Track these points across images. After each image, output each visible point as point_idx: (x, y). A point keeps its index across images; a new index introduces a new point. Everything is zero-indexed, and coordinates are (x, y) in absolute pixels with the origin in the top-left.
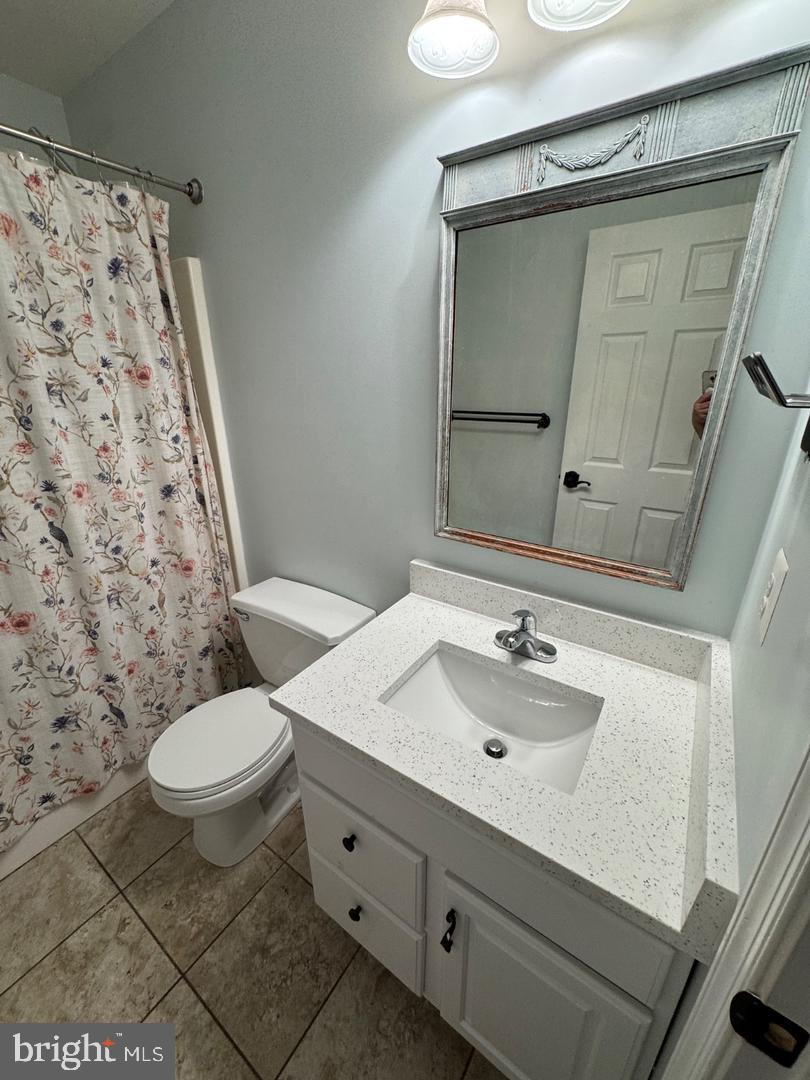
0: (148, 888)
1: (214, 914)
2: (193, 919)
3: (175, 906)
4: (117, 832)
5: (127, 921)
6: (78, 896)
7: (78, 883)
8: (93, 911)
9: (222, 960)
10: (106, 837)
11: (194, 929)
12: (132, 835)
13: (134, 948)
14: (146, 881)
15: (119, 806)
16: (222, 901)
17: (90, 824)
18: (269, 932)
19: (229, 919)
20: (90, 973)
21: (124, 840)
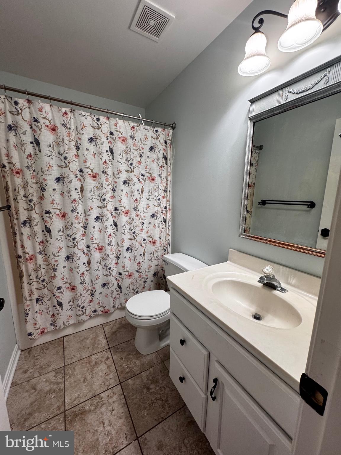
0: (117, 351)
1: (135, 368)
2: (128, 367)
3: (124, 360)
4: (113, 330)
5: (109, 358)
6: (98, 344)
7: (99, 340)
8: (100, 350)
9: (133, 385)
10: (110, 330)
11: (127, 370)
12: (117, 332)
13: (109, 367)
14: (117, 348)
15: (116, 322)
16: (138, 365)
17: (106, 324)
18: (151, 383)
19: (139, 372)
20: (95, 368)
21: (114, 333)
